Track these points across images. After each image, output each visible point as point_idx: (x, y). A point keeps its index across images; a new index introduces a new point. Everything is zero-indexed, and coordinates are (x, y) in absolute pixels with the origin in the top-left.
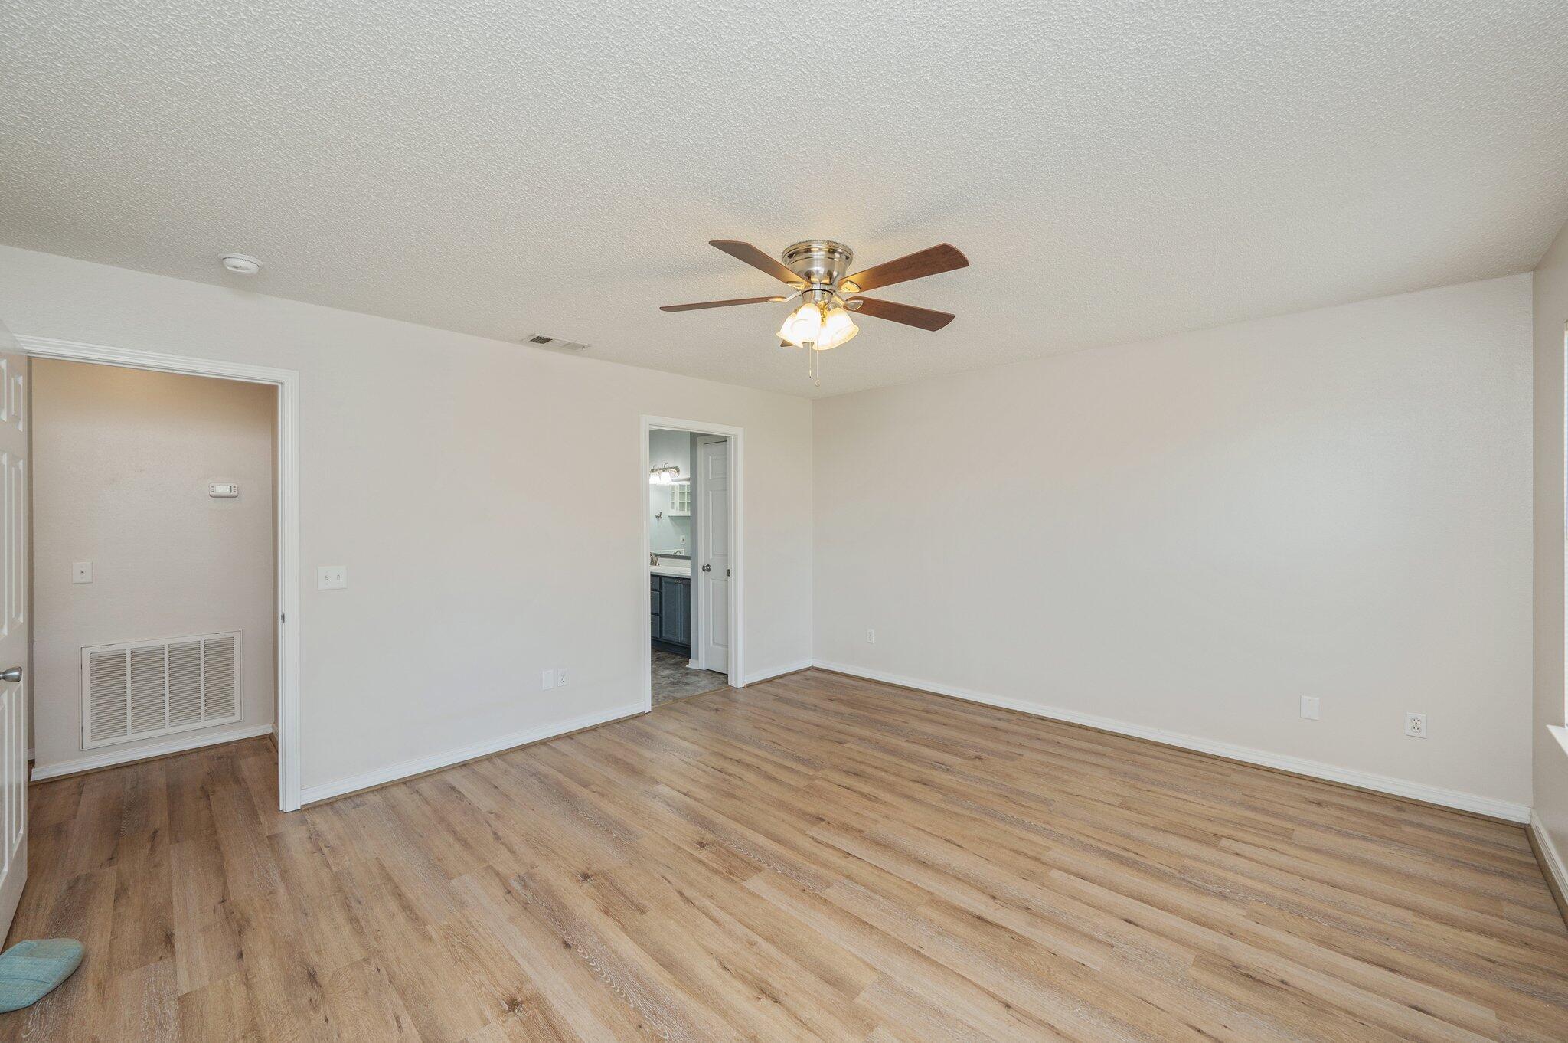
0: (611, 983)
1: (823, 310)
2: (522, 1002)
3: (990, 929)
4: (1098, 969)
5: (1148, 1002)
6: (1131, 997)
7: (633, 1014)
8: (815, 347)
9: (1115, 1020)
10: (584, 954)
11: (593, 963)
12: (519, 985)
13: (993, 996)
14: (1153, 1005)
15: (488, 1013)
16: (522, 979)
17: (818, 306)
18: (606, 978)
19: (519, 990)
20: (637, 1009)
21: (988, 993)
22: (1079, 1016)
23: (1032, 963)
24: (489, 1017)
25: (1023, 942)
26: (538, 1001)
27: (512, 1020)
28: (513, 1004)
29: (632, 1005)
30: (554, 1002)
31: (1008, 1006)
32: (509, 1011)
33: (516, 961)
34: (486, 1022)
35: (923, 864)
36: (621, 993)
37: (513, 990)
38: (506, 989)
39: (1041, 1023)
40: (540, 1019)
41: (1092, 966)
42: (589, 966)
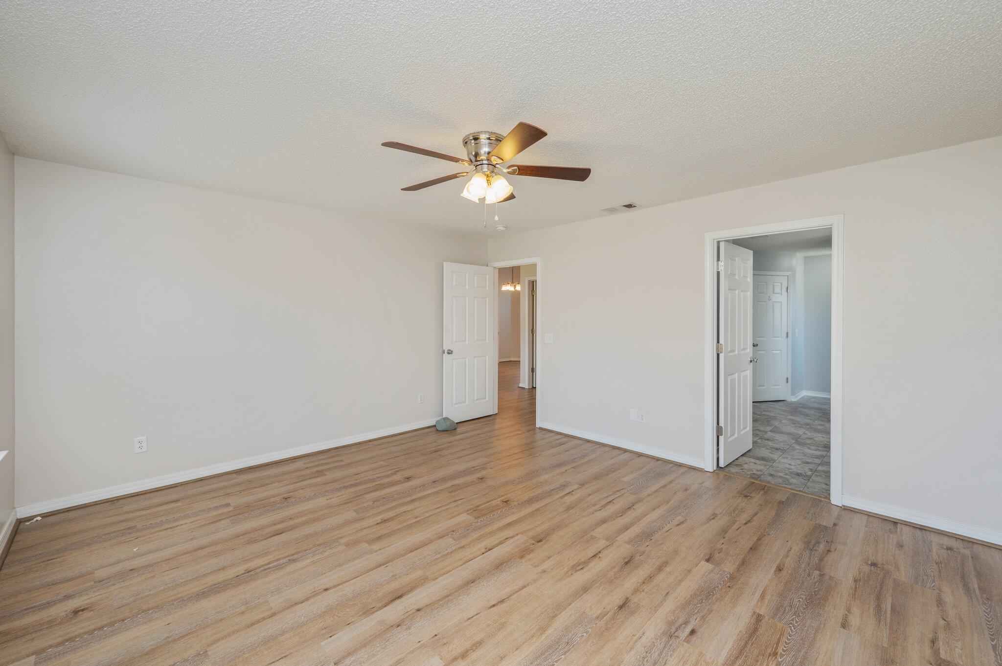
3: (387, 600)
4: (323, 643)
5: (281, 659)
6: (291, 651)
9: (284, 633)
13: (335, 586)
14: (278, 660)
21: (338, 585)
22: (299, 617)
23: (348, 610)
25: (368, 611)
31: (326, 590)
35: (471, 582)
39: (307, 599)
41: (326, 641)
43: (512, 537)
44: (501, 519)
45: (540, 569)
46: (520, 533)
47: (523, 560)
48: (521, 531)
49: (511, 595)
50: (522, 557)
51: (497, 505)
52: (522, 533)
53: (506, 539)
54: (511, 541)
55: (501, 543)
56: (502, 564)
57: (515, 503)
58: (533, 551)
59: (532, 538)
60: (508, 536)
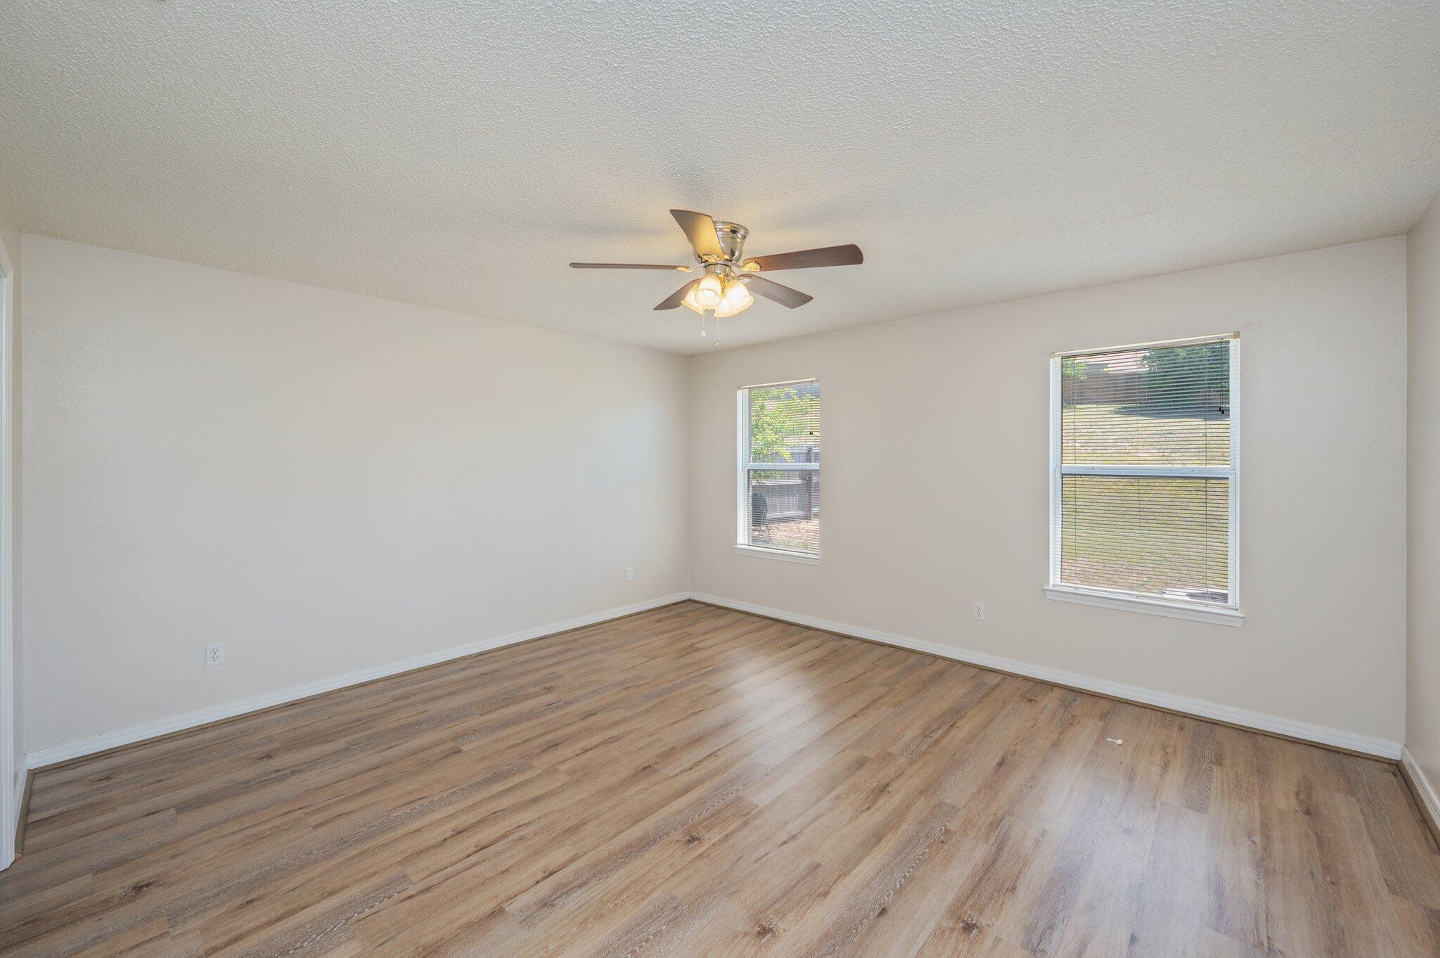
0: (913, 867)
1: (722, 282)
2: (963, 921)
7: (934, 848)
8: (716, 315)
10: (888, 895)
11: (896, 885)
12: (947, 933)
15: (989, 943)
16: (940, 934)
17: (720, 278)
18: (909, 872)
19: (952, 930)
20: (930, 846)
24: (992, 940)
26: (955, 911)
27: (983, 921)
28: (969, 928)
29: (927, 850)
30: (950, 898)
32: (977, 927)
33: (922, 948)
34: (998, 940)
36: (919, 859)
37: (955, 935)
38: (958, 940)
40: (971, 902)
42: (901, 888)
43: (683, 771)
44: (700, 799)
45: (656, 737)
46: (672, 777)
47: (672, 745)
48: (671, 780)
49: (686, 717)
50: (673, 748)
51: (709, 829)
52: (669, 778)
53: (691, 769)
54: (685, 767)
55: (698, 763)
56: (696, 741)
57: (675, 836)
58: (659, 755)
59: (655, 771)
60: (689, 772)
